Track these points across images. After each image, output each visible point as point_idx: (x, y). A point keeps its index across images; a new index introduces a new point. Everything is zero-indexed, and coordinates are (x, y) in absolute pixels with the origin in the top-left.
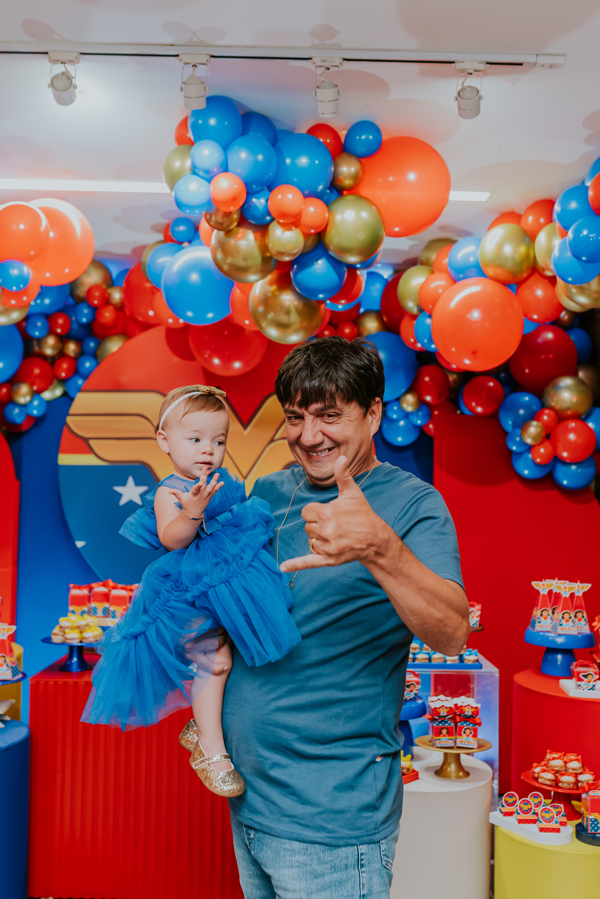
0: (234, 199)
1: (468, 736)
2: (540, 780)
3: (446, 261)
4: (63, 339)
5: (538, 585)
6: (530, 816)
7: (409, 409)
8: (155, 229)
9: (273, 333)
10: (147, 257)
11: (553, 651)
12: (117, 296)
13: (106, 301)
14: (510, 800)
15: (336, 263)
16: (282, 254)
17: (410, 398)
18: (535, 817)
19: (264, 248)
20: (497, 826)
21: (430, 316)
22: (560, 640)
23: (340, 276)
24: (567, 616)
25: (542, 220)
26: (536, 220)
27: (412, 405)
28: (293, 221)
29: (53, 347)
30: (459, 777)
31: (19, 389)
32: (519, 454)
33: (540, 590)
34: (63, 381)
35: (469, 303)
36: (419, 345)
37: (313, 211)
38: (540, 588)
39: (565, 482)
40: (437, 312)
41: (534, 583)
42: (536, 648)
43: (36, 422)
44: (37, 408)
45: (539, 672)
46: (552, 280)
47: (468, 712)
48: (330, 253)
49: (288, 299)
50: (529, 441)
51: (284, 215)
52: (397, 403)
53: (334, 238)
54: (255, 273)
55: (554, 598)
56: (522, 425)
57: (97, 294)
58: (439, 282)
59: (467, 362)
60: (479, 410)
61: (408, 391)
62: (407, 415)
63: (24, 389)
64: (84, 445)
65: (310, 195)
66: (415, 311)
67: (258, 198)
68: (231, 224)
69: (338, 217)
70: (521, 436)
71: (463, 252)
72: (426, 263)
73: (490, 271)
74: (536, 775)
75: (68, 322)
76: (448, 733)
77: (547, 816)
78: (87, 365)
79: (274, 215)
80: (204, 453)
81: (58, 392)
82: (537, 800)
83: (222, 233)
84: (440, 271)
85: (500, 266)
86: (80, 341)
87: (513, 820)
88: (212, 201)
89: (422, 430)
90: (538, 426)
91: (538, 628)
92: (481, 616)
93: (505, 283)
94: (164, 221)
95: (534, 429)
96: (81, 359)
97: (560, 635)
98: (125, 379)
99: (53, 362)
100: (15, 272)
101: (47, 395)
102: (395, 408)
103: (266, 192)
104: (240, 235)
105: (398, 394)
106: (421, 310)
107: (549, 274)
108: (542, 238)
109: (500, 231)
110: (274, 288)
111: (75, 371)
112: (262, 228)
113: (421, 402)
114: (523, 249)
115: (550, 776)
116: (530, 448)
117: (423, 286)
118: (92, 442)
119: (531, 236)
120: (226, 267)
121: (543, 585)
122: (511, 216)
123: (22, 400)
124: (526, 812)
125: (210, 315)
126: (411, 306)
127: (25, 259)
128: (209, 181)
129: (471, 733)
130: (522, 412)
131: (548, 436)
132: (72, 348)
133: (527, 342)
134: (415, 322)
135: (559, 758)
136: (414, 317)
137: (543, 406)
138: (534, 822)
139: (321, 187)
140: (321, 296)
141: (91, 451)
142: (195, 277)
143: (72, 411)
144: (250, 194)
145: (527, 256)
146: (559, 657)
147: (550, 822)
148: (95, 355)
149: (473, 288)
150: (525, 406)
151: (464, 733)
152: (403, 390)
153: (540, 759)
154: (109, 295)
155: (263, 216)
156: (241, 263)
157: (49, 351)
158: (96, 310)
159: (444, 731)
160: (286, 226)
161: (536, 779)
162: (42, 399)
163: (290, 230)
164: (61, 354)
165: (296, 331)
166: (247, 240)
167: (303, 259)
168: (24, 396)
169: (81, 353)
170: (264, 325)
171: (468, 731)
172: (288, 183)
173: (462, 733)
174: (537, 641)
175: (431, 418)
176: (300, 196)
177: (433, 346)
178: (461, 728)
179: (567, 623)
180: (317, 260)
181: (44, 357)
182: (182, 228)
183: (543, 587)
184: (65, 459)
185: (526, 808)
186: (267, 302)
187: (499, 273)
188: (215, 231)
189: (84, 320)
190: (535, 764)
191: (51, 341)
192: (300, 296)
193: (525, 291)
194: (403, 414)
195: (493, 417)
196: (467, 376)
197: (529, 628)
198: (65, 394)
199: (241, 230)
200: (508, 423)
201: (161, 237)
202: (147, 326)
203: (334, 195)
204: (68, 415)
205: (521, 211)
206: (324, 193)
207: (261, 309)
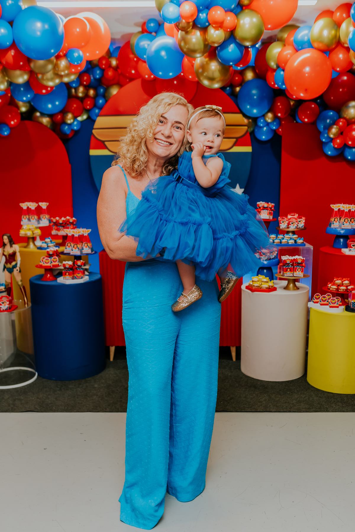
0: (192, 15)
1: (299, 272)
2: (331, 289)
3: (292, 39)
4: (87, 88)
5: (334, 207)
6: (326, 303)
7: (269, 121)
8: (136, 25)
9: (206, 83)
10: (134, 41)
11: (339, 236)
12: (114, 63)
13: (109, 65)
14: (317, 297)
15: (240, 46)
16: (214, 43)
17: (270, 115)
18: (328, 303)
19: (205, 40)
20: (311, 308)
21: (283, 70)
22: (342, 232)
23: (241, 52)
24: (346, 220)
25: (344, 15)
26: (341, 15)
27: (271, 119)
28: (219, 25)
29: (83, 92)
30: (294, 290)
31: (68, 116)
32: (326, 143)
33: (334, 209)
34: (88, 111)
35: (304, 64)
36: (276, 86)
37: (229, 19)
38: (335, 208)
39: (349, 158)
40: (287, 68)
41: (331, 206)
42: (332, 235)
43: (75, 133)
44: (76, 126)
45: (333, 246)
46: (348, 49)
47: (300, 261)
48: (237, 41)
49: (214, 66)
50: (332, 136)
51: (215, 23)
52: (263, 118)
53: (239, 33)
54: (199, 53)
55: (341, 213)
56: (328, 128)
57: (104, 62)
58: (288, 51)
59: (302, 95)
60: (306, 120)
61: (269, 111)
62: (268, 124)
63: (70, 116)
64: (102, 145)
65: (228, 11)
66: (275, 67)
67: (202, 14)
68: (189, 28)
69: (242, 22)
70: (328, 134)
71: (302, 34)
72: (280, 40)
73: (316, 45)
74: (329, 288)
75: (89, 78)
76: (290, 270)
77: (333, 302)
78: (101, 101)
79: (211, 22)
80: (209, 141)
81: (85, 117)
82: (329, 297)
83: (184, 33)
84: (289, 45)
85: (321, 42)
86: (96, 89)
87: (318, 304)
88: (181, 16)
89: (275, 132)
90: (337, 128)
91: (332, 226)
92: (305, 223)
93: (323, 51)
94: (142, 21)
95: (334, 130)
96: (97, 98)
97: (343, 229)
98: (121, 109)
99: (82, 100)
100: (76, 55)
101: (79, 119)
102: (262, 121)
103: (206, 10)
104: (193, 33)
105: (263, 113)
106: (278, 66)
107: (346, 45)
108: (344, 26)
109: (321, 22)
110: (207, 59)
111: (95, 105)
112: (204, 30)
113: (275, 117)
114: (333, 32)
115: (335, 287)
116: (332, 140)
117: (280, 53)
118: (106, 143)
119: (338, 25)
120: (185, 50)
121: (336, 206)
122: (328, 13)
123: (69, 122)
124: (325, 301)
125: (171, 74)
126: (273, 64)
127: (80, 48)
128: (179, 5)
129: (300, 270)
130: (328, 121)
131: (341, 133)
132: (92, 92)
133: (334, 83)
134: (275, 73)
135: (340, 280)
136: (275, 70)
137: (340, 117)
138: (327, 305)
139: (233, 6)
140: (231, 63)
141: (105, 147)
142: (163, 53)
143: (95, 127)
144: (199, 11)
145: (336, 36)
146: (342, 240)
147: (334, 304)
148: (104, 96)
149: (306, 55)
150: (331, 117)
151: (298, 270)
152: (266, 111)
153: (332, 281)
154: (110, 62)
155: (205, 23)
156: (192, 47)
157: (80, 95)
158: (103, 70)
159: (289, 270)
160: (216, 28)
161: (329, 289)
162: (78, 121)
163: (218, 30)
164: (86, 96)
165: (218, 82)
166: (196, 37)
167: (224, 45)
168: (70, 120)
169: (97, 95)
170: (201, 78)
171: (299, 270)
172: (217, 5)
173: (297, 270)
174: (333, 232)
175: (280, 125)
176: (223, 11)
177: (284, 86)
178: (296, 268)
179: (346, 224)
180: (230, 45)
181: (77, 97)
182: (152, 25)
183: (335, 207)
184: (93, 152)
185: (324, 299)
186: (204, 67)
187: (321, 46)
188: (180, 31)
189: (98, 77)
190: (329, 283)
191: (81, 89)
192: (220, 64)
193: (333, 55)
194: (266, 124)
195: (314, 124)
196: (300, 102)
197: (329, 227)
198: (89, 118)
199: (193, 30)
200: (321, 127)
201: (140, 29)
202: (132, 79)
203: (239, 9)
204: (93, 129)
205: (333, 10)
206: (234, 8)
207: (200, 71)
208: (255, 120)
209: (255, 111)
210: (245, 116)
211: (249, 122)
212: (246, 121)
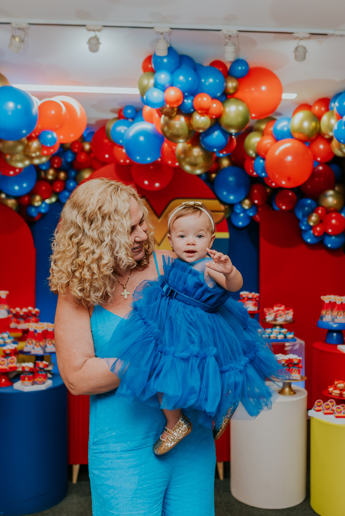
0: (178, 101)
1: (295, 374)
2: (333, 394)
3: (271, 129)
4: (58, 171)
5: (324, 298)
6: (329, 411)
7: (246, 207)
8: (113, 111)
9: (188, 168)
10: (110, 126)
11: (331, 331)
12: (87, 147)
13: (82, 149)
14: (319, 404)
15: (226, 133)
16: (199, 128)
17: (247, 202)
18: (332, 412)
19: (190, 125)
20: (312, 417)
21: (264, 159)
22: (335, 326)
23: (226, 139)
24: (339, 313)
25: (323, 109)
26: (320, 109)
27: (248, 205)
28: (205, 111)
29: (53, 175)
30: (290, 394)
31: (35, 198)
32: (306, 231)
33: (325, 301)
34: (57, 194)
35: (286, 152)
36: (255, 174)
37: (215, 106)
39: (329, 245)
40: (268, 157)
41: (321, 297)
42: (323, 330)
43: (42, 216)
44: (44, 208)
45: (325, 341)
46: (330, 139)
47: (296, 362)
48: (223, 128)
49: (196, 151)
50: (311, 224)
51: (201, 109)
52: (239, 204)
53: (226, 120)
54: (183, 138)
55: (332, 305)
56: (308, 215)
57: (77, 146)
58: (268, 141)
59: (284, 183)
60: (284, 207)
61: (246, 198)
62: (244, 211)
63: (38, 198)
65: (214, 98)
66: (254, 155)
67: (187, 100)
68: (173, 113)
69: (227, 109)
70: (308, 222)
71: (282, 125)
72: (258, 130)
73: (296, 135)
74: (330, 392)
75: (60, 161)
77: (339, 410)
78: (71, 184)
79: (196, 108)
80: (188, 244)
81: (53, 200)
82: (332, 404)
83: (167, 118)
84: (268, 134)
85: (301, 133)
86: (66, 172)
87: (321, 413)
88: (166, 101)
89: (252, 219)
90: (316, 216)
91: (325, 320)
92: (293, 315)
93: (303, 141)
94: (118, 107)
95: (314, 218)
96: (68, 181)
97: (336, 323)
99: (52, 183)
100: (49, 136)
101: (47, 201)
102: (239, 207)
103: (192, 97)
104: (177, 119)
105: (240, 199)
106: (258, 155)
107: (327, 137)
108: (325, 118)
109: (301, 115)
110: (189, 145)
111: (65, 188)
112: (189, 116)
113: (252, 204)
114: (314, 124)
115: (337, 392)
116: (312, 228)
117: (259, 143)
119: (318, 118)
120: (168, 135)
122: (305, 106)
123: (36, 204)
124: (328, 409)
125: (149, 159)
126: (252, 153)
127: (54, 130)
128: (164, 91)
129: (297, 372)
130: (306, 209)
131: (320, 222)
132: (62, 175)
133: (314, 174)
134: (253, 162)
135: (342, 383)
136: (253, 159)
137: (318, 205)
138: (332, 414)
139: (219, 94)
140: (215, 150)
142: (142, 139)
144: (185, 97)
145: (316, 128)
146: (335, 334)
147: (340, 413)
148: (75, 179)
149: (286, 145)
150: (308, 205)
151: (294, 372)
152: (243, 197)
153: (332, 384)
154: (83, 146)
155: (190, 109)
156: (175, 132)
157: (50, 177)
158: (75, 154)
160: (202, 114)
161: (331, 394)
162: (46, 204)
163: (204, 116)
164: (56, 178)
165: (200, 168)
166: (180, 122)
167: (208, 132)
168: (38, 202)
169: (68, 178)
170: (183, 164)
172: (203, 92)
174: (324, 326)
175: (257, 212)
176: (209, 99)
177: (263, 174)
178: (292, 369)
179: (340, 317)
180: (214, 131)
181: (46, 180)
182: (129, 111)
183: (327, 299)
185: (327, 407)
186: (186, 153)
187: (301, 136)
188: (163, 116)
189: (69, 160)
190: (329, 387)
191: (51, 172)
192: (203, 149)
193: (314, 147)
195: (291, 212)
196: (279, 189)
197: (320, 320)
198: (58, 201)
199: (178, 116)
200: (300, 215)
201: (116, 115)
202: (105, 163)
203: (224, 98)
205: (311, 104)
206: (220, 97)
207: (182, 156)
208: (231, 207)
209: (232, 198)
210: (222, 202)
211: (226, 209)
212: (222, 207)
